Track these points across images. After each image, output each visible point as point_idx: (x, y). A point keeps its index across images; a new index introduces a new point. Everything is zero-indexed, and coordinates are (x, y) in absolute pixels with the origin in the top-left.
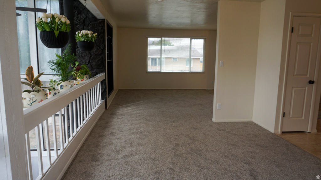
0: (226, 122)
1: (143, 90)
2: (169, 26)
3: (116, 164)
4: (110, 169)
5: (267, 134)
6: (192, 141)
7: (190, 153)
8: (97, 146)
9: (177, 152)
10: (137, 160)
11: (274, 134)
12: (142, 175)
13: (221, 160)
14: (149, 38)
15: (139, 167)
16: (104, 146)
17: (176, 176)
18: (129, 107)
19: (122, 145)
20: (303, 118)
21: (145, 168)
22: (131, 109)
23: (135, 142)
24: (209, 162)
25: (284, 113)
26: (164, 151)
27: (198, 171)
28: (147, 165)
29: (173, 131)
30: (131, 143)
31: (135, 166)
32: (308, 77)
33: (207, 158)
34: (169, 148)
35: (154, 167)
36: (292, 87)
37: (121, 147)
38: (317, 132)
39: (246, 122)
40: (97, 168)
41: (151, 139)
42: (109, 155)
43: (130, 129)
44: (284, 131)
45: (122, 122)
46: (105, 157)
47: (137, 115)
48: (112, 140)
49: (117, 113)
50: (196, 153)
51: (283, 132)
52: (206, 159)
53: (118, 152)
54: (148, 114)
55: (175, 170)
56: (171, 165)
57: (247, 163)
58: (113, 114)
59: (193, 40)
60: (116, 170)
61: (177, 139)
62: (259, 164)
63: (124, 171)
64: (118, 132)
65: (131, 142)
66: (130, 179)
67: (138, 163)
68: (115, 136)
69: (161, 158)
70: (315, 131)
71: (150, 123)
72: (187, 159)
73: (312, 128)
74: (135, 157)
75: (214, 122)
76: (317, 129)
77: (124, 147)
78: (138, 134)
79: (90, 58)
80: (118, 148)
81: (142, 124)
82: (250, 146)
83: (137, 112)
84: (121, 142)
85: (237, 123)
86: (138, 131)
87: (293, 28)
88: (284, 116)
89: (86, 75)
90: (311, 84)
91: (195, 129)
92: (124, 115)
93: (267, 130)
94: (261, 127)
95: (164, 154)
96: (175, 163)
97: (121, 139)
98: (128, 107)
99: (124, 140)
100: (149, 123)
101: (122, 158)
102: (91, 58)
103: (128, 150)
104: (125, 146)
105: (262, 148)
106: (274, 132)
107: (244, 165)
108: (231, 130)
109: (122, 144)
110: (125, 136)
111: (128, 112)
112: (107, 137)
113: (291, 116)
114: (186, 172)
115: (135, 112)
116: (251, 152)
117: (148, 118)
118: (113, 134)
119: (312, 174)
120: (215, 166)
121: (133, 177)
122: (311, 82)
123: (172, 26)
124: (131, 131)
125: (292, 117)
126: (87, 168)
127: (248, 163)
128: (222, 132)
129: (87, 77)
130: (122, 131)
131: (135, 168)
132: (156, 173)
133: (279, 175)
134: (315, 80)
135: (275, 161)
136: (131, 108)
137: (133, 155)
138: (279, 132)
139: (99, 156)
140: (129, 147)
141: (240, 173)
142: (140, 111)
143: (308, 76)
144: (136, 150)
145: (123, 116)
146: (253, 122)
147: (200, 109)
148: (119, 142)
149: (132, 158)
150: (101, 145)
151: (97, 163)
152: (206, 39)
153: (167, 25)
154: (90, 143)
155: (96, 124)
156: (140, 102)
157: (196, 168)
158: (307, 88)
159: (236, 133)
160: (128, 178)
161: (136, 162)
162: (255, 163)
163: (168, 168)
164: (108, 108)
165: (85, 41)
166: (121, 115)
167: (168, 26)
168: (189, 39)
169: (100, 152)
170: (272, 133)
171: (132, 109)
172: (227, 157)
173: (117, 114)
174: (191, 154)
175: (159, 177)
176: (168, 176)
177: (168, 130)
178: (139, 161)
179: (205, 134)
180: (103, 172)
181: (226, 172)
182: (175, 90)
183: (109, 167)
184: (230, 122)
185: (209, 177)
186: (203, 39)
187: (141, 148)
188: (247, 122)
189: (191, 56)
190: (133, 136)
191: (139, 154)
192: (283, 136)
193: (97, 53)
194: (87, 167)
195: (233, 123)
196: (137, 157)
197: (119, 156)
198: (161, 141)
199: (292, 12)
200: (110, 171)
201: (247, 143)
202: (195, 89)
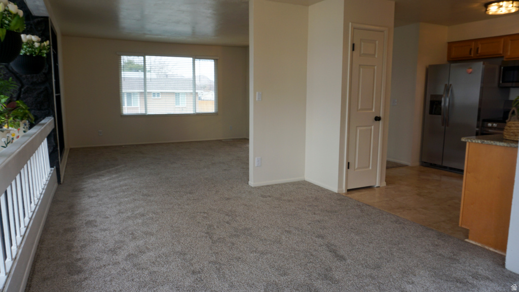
0: (271, 185)
1: (116, 146)
2: (160, 37)
3: (120, 271)
4: (111, 281)
5: (330, 195)
6: (230, 218)
7: (235, 235)
8: (69, 248)
9: (215, 237)
10: (153, 259)
11: (338, 194)
12: (172, 280)
13: (283, 237)
14: (122, 57)
15: (162, 269)
16: (83, 247)
17: (227, 272)
18: (103, 176)
19: (117, 240)
20: (370, 168)
21: (173, 269)
22: (108, 180)
23: (139, 232)
24: (268, 243)
25: (349, 163)
26: (194, 238)
27: (257, 258)
28: (173, 263)
29: (196, 207)
30: (132, 234)
31: (155, 269)
32: (374, 112)
33: (263, 238)
34: (199, 233)
35: (187, 264)
36: (357, 127)
37: (116, 242)
38: (387, 185)
39: (297, 182)
40: (84, 284)
41: (163, 223)
42: (98, 259)
43: (120, 212)
44: (349, 188)
45: (100, 202)
46: (93, 264)
47: (124, 188)
48: (94, 234)
49: (83, 188)
50: (244, 234)
51: (349, 190)
52: (262, 240)
53: (113, 251)
54: (142, 185)
55: (222, 262)
56: (213, 256)
57: (319, 236)
58: (77, 191)
59: (197, 61)
60: (124, 280)
61: (206, 217)
62: (334, 236)
63: (138, 280)
64: (99, 219)
65: (130, 233)
66: (155, 289)
67: (157, 263)
68: (96, 226)
69: (193, 250)
70: (384, 184)
71: (152, 198)
72: (233, 244)
73: (381, 181)
74: (148, 254)
75: (252, 186)
76: (386, 181)
77: (122, 242)
78: (137, 218)
79: (20, 89)
80: (111, 245)
81: (139, 202)
82: (315, 214)
83: (121, 183)
84: (112, 234)
85: (285, 184)
86: (135, 213)
87: (354, 45)
88: (348, 168)
89: (23, 121)
90: (378, 122)
91: (228, 199)
92: (100, 191)
93: (327, 190)
94: (319, 187)
95: (195, 242)
96: (217, 253)
97: (110, 230)
98: (101, 177)
99: (116, 232)
100: (149, 198)
101: (126, 260)
102: (23, 90)
103: (131, 247)
104: (122, 239)
105: (330, 214)
106: (338, 191)
107: (317, 239)
108: (281, 195)
109: (117, 238)
110: (115, 224)
111: (106, 185)
112: (82, 230)
113: (356, 167)
114: (239, 264)
115: (117, 184)
116: (319, 221)
117: (145, 191)
118: (89, 223)
119: (399, 236)
120: (279, 248)
121: (158, 285)
122: (378, 119)
123: (165, 37)
124: (124, 215)
125: (358, 168)
126: (64, 288)
127: (321, 237)
128: (270, 199)
129: (25, 125)
130: (107, 217)
131: (155, 272)
132: (194, 272)
133: (364, 245)
134: (381, 115)
135: (352, 229)
136: (107, 178)
137: (144, 253)
138: (344, 191)
139: (80, 264)
140: (131, 241)
141: (315, 250)
142: (126, 182)
143: (374, 110)
144: (145, 244)
145: (98, 193)
146: (306, 181)
147: (225, 170)
148: (109, 235)
149: (144, 258)
150: (75, 244)
151: (82, 276)
152: (217, 60)
153: (157, 35)
154: (52, 245)
155: (50, 211)
156: (119, 167)
157: (252, 255)
158: (373, 127)
159: (290, 198)
160: (150, 288)
161: (153, 262)
162: (329, 234)
163: (210, 263)
164: (63, 182)
165: (28, 54)
166: (94, 191)
167: (156, 37)
168: (191, 59)
169: (79, 257)
170: (336, 193)
171: (111, 179)
172: (289, 232)
173: (85, 189)
174: (238, 236)
175: (202, 278)
176: (214, 273)
177: (187, 206)
178: (158, 259)
179: (246, 205)
180: (99, 288)
181: (297, 252)
182: (173, 143)
183: (108, 279)
184: (276, 185)
185: (276, 264)
186: (213, 60)
187: (153, 239)
188: (299, 182)
189: (195, 89)
190: (130, 222)
191: (154, 250)
192: (349, 196)
193: (35, 80)
194: (64, 286)
195: (279, 185)
196: (152, 253)
197: (120, 257)
198: (183, 225)
199: (352, 23)
200: (113, 284)
201: (309, 210)
202: (206, 141)
